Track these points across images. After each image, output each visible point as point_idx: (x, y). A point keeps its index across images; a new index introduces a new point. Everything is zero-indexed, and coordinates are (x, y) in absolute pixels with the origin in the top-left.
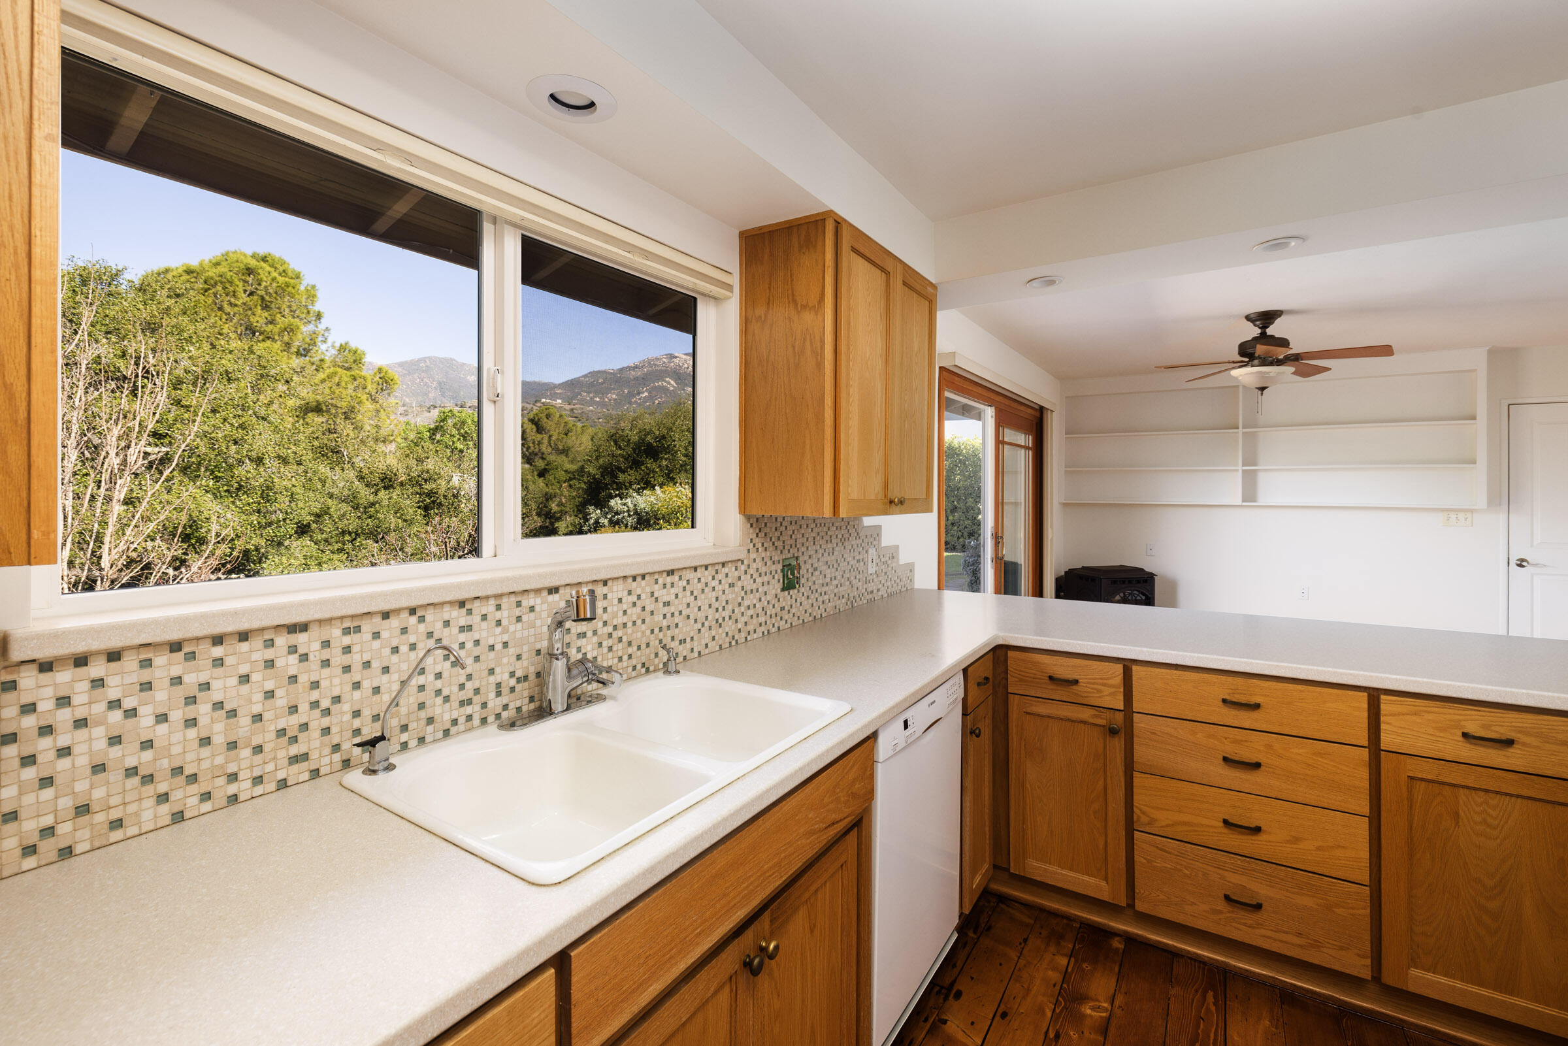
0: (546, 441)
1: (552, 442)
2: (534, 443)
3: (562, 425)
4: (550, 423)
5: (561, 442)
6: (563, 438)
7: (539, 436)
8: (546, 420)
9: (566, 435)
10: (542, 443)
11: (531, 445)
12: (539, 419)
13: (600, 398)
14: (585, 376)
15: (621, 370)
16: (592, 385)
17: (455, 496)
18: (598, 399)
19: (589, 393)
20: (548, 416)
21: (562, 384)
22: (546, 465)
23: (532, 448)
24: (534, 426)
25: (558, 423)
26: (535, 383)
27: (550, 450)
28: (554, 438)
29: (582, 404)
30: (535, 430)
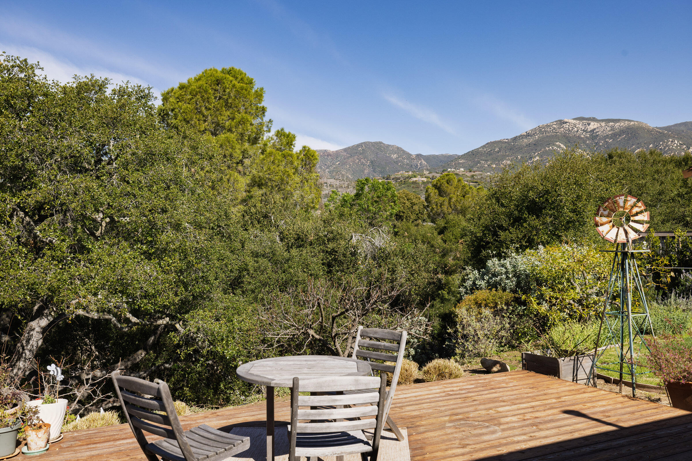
0: (446, 203)
1: (451, 203)
2: (437, 205)
3: (461, 189)
4: (450, 187)
5: (459, 203)
6: (461, 200)
7: (441, 199)
8: (447, 185)
9: (464, 196)
10: (444, 205)
11: (434, 207)
12: (441, 185)
13: (496, 165)
14: (484, 147)
15: (515, 139)
16: (490, 154)
17: (354, 254)
18: (494, 166)
19: (486, 161)
20: (448, 182)
21: (464, 155)
22: (446, 223)
23: (435, 209)
24: (436, 191)
25: (457, 187)
26: (442, 155)
27: (450, 210)
28: (453, 200)
29: (482, 171)
30: (437, 193)
